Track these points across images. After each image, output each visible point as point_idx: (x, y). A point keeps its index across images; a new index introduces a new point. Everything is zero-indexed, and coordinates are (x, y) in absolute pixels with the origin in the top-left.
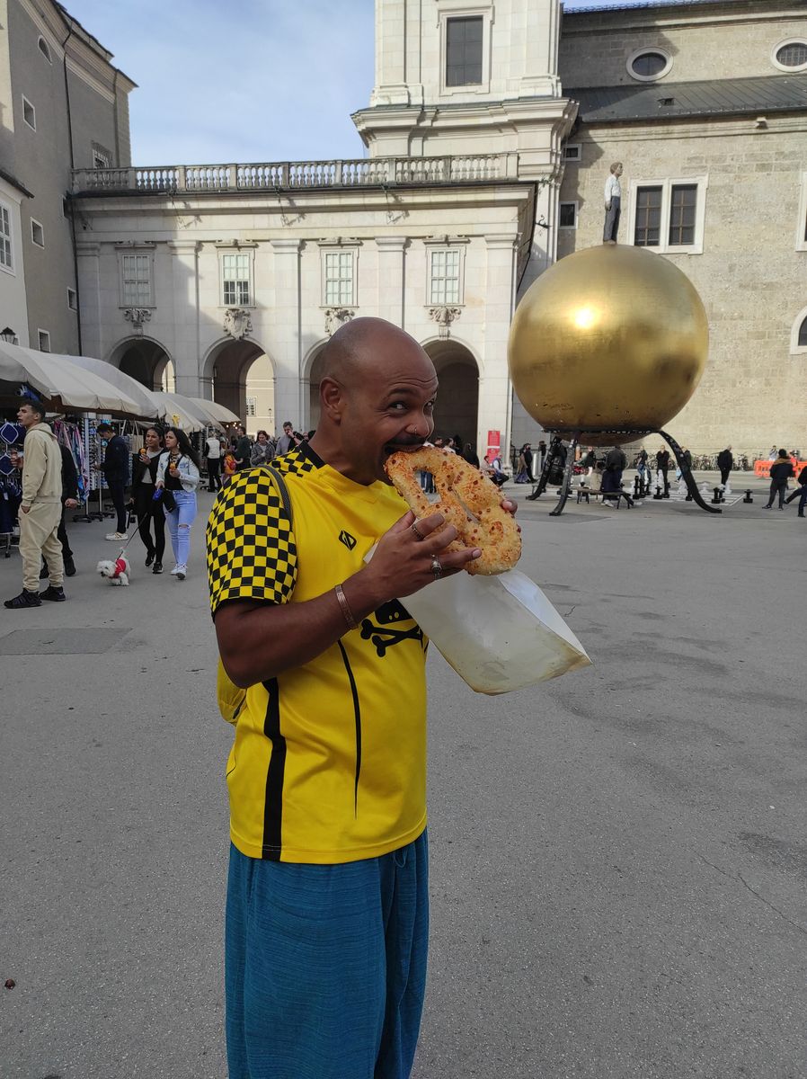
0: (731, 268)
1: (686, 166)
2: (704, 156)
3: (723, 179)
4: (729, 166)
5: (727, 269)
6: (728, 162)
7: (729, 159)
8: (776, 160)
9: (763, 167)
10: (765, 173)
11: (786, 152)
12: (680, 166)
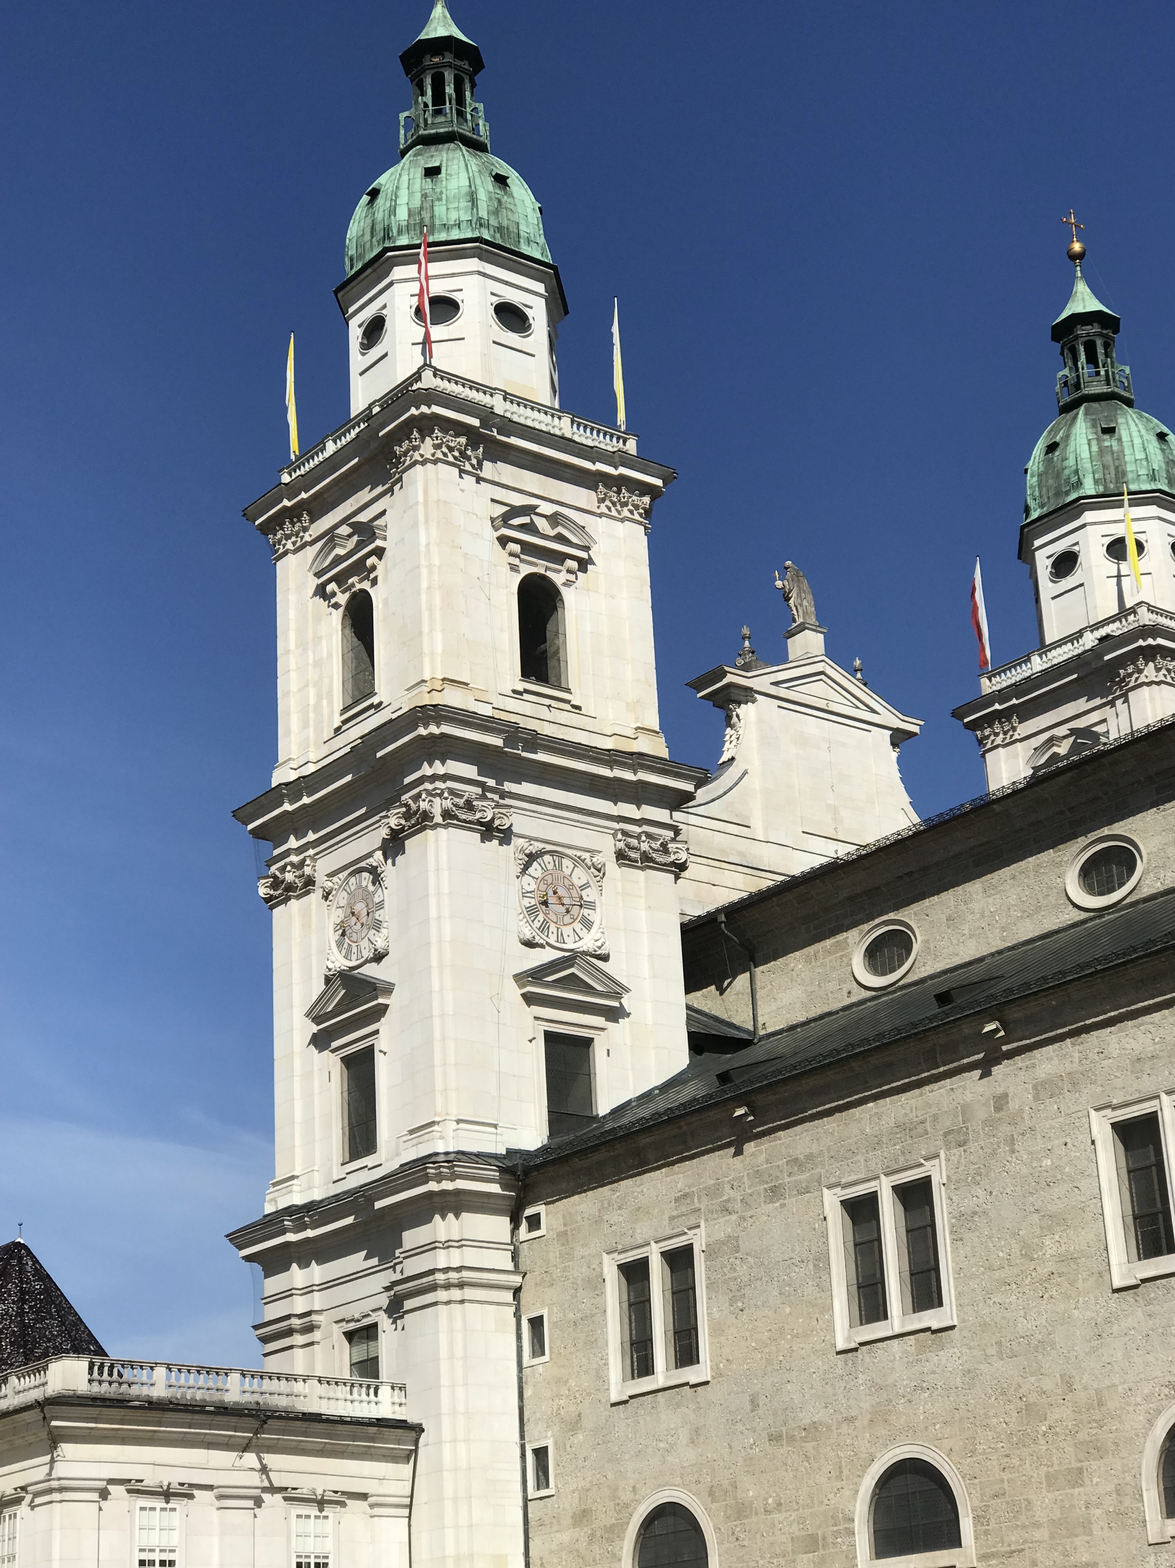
0: (754, 1404)
1: (675, 1213)
2: (694, 1189)
3: (723, 1228)
4: (729, 1200)
5: (748, 1407)
6: (728, 1193)
7: (727, 1187)
8: (789, 1175)
9: (775, 1193)
10: (778, 1204)
11: (801, 1157)
12: (666, 1217)
